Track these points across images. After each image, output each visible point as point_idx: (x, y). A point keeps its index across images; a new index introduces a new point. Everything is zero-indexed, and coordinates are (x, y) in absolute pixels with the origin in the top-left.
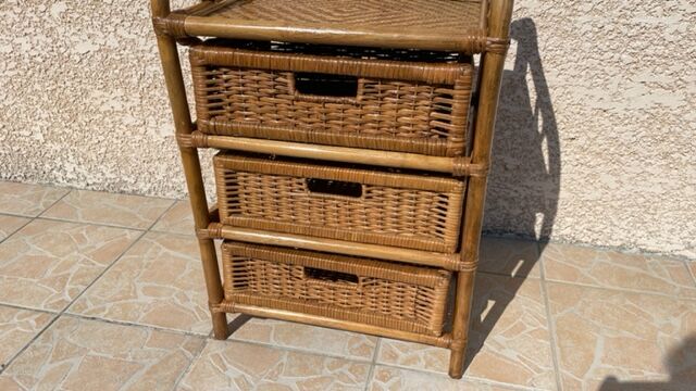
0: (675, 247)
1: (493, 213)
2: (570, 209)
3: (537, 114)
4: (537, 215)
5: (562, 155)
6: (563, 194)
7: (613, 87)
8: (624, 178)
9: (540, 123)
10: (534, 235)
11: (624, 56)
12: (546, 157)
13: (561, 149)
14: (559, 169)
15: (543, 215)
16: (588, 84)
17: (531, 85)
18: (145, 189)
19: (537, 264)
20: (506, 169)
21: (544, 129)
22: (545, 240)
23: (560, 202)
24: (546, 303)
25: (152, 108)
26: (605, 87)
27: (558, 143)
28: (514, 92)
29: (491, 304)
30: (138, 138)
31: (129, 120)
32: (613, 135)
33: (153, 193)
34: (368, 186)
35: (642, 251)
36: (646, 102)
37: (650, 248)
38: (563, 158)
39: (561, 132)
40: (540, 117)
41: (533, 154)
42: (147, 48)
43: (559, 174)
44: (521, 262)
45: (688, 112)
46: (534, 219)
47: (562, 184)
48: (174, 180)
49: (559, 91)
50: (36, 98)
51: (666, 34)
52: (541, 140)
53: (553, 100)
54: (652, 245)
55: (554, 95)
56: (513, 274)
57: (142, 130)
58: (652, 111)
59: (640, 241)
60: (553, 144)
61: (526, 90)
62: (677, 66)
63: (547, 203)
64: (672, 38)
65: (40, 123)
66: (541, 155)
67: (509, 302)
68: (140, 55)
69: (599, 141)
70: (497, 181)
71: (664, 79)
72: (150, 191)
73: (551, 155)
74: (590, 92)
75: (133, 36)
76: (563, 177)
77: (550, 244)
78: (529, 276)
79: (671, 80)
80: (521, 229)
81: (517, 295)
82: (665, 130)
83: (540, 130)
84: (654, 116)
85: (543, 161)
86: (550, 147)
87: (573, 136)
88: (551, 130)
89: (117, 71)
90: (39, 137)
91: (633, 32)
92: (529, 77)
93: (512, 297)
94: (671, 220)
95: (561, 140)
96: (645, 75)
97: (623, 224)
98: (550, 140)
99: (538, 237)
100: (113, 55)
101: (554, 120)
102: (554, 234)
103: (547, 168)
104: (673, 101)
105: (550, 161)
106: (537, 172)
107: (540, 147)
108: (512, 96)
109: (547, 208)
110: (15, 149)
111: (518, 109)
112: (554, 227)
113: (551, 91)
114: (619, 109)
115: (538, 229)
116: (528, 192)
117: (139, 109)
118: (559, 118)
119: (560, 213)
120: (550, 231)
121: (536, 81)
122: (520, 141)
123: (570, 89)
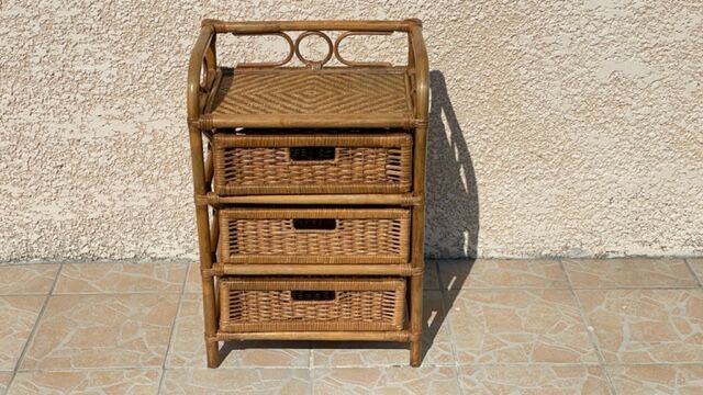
0: (178, 251)
7: (78, 120)
8: (115, 195)
11: (78, 96)
16: (57, 119)
24: (41, 312)
26: (71, 120)
32: (92, 160)
35: (154, 259)
36: (107, 131)
37: (160, 256)
39: (48, 161)
45: (142, 136)
49: (36, 127)
51: (103, 77)
54: (159, 252)
58: (116, 138)
59: (149, 251)
62: (120, 102)
64: (109, 80)
69: (83, 166)
71: (114, 112)
74: (61, 126)
79: (121, 113)
82: (131, 153)
84: (118, 142)
87: (59, 164)
91: (78, 77)
94: (165, 228)
95: (51, 168)
96: (99, 109)
97: (130, 236)
104: (128, 128)
114: (89, 138)
116: (39, 217)
123: (44, 124)
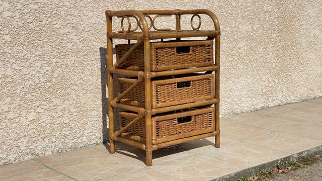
18: (12, 159)
25: (25, 105)
30: (15, 125)
31: (11, 115)
33: (17, 160)
34: (192, 81)
42: (28, 73)
48: (30, 147)
57: (17, 120)
68: (23, 77)
72: (15, 160)
75: (20, 68)
89: (9, 88)
100: (8, 79)
117: (18, 107)
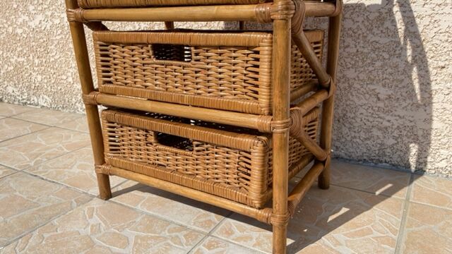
1: (368, 142)
2: (445, 140)
3: (406, 44)
4: (411, 145)
5: (433, 83)
6: (436, 124)
9: (409, 52)
10: (408, 166)
12: (417, 86)
13: (432, 78)
14: (430, 97)
15: (417, 146)
17: (398, 16)
19: (406, 189)
20: (379, 99)
21: (414, 58)
22: (420, 172)
23: (433, 132)
24: (404, 218)
27: (427, 71)
28: (383, 24)
29: (344, 210)
34: (196, 47)
38: (434, 87)
39: (430, 61)
40: (408, 47)
41: (403, 84)
43: (430, 103)
44: (390, 185)
46: (408, 149)
47: (434, 114)
49: (426, 21)
50: (70, 54)
52: (411, 70)
53: (420, 29)
55: (421, 24)
56: (377, 193)
60: (423, 73)
61: (394, 21)
63: (420, 133)
65: (71, 70)
66: (412, 84)
67: (363, 211)
70: (370, 110)
73: (421, 84)
76: (435, 106)
77: (425, 176)
78: (393, 196)
80: (395, 159)
81: (374, 207)
83: (410, 59)
85: (413, 90)
86: (420, 76)
87: (443, 64)
88: (420, 59)
90: (70, 80)
92: (396, 9)
93: (368, 209)
95: (431, 69)
98: (419, 69)
99: (413, 169)
101: (423, 49)
102: (429, 166)
103: (419, 97)
105: (421, 90)
106: (408, 101)
107: (410, 77)
108: (381, 29)
109: (420, 138)
110: (59, 88)
111: (388, 40)
112: (429, 159)
113: (418, 21)
115: (413, 161)
116: (401, 121)
118: (427, 46)
119: (434, 144)
120: (426, 163)
121: (403, 12)
122: (390, 70)
123: (437, 17)
